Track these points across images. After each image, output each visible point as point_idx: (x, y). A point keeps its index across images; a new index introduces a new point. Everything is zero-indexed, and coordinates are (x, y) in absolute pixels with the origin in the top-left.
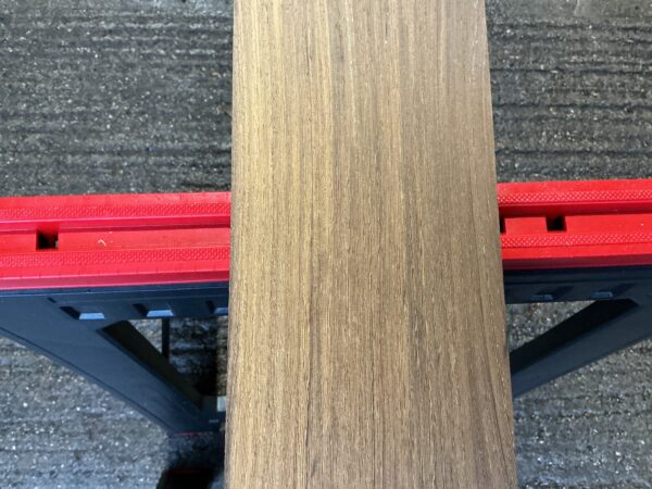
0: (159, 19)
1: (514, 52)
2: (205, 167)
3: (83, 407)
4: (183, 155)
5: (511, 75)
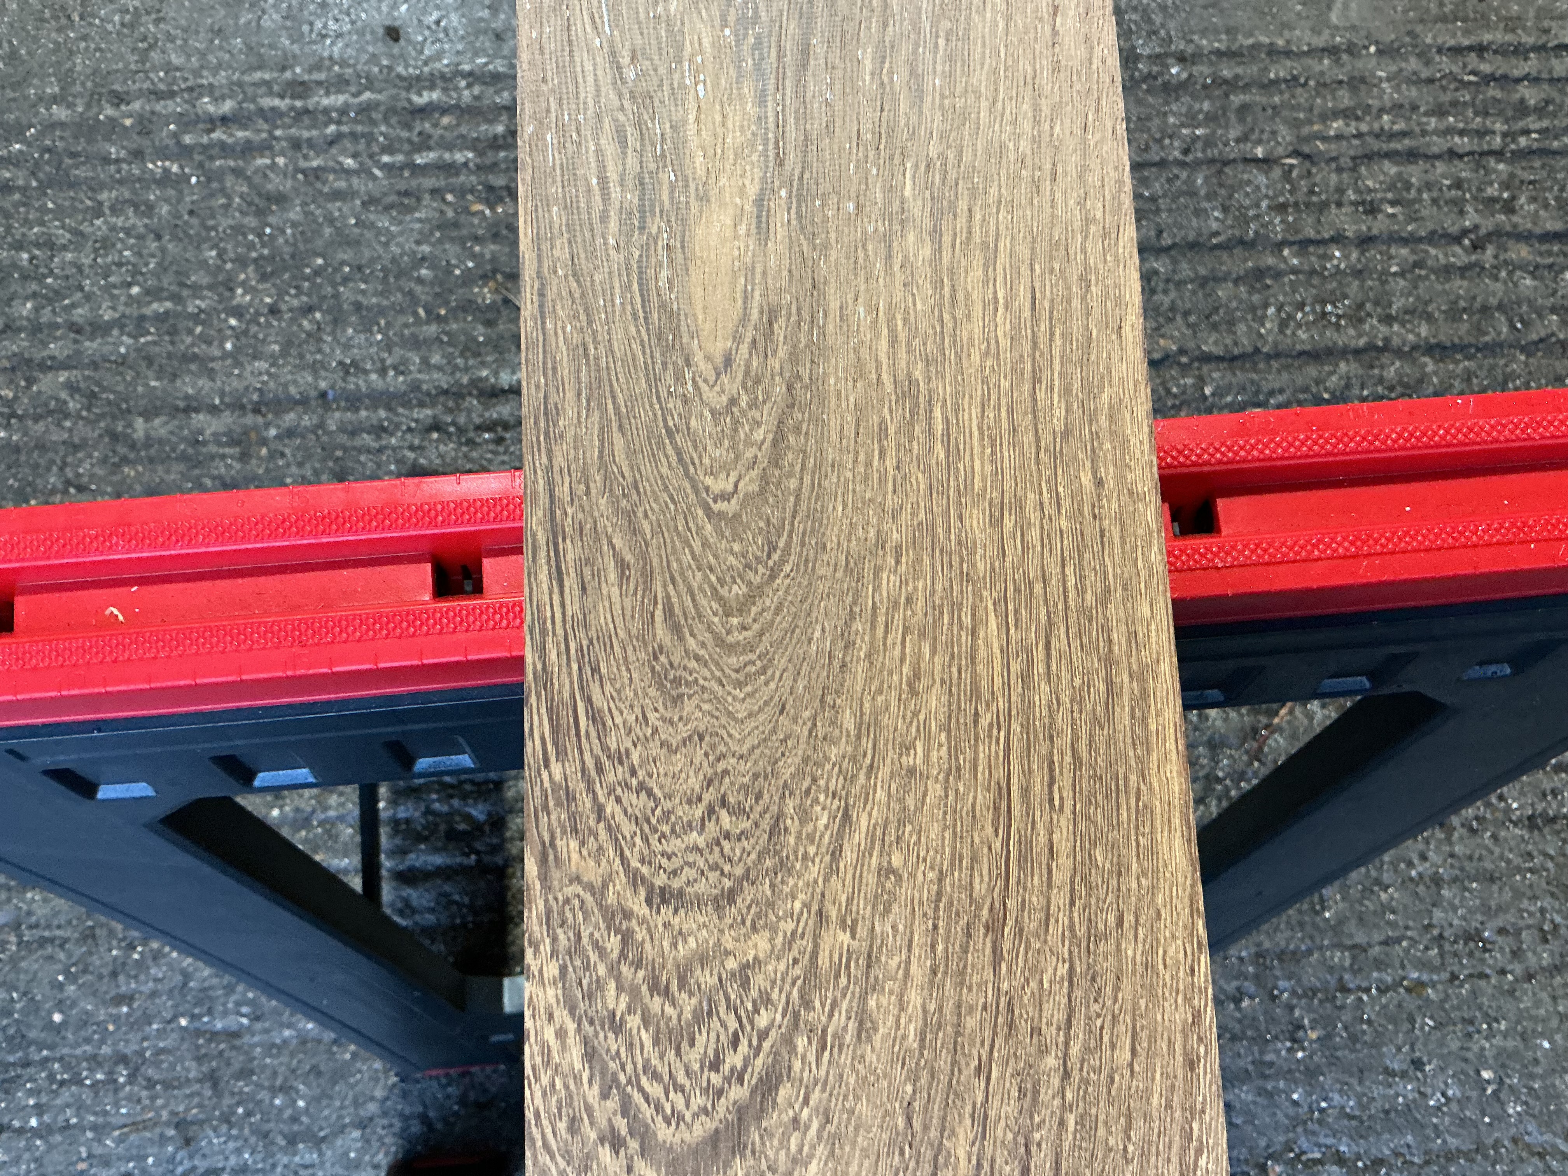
0: (340, 84)
1: (1191, 119)
2: (461, 431)
3: (193, 1017)
4: (407, 405)
5: (1184, 175)
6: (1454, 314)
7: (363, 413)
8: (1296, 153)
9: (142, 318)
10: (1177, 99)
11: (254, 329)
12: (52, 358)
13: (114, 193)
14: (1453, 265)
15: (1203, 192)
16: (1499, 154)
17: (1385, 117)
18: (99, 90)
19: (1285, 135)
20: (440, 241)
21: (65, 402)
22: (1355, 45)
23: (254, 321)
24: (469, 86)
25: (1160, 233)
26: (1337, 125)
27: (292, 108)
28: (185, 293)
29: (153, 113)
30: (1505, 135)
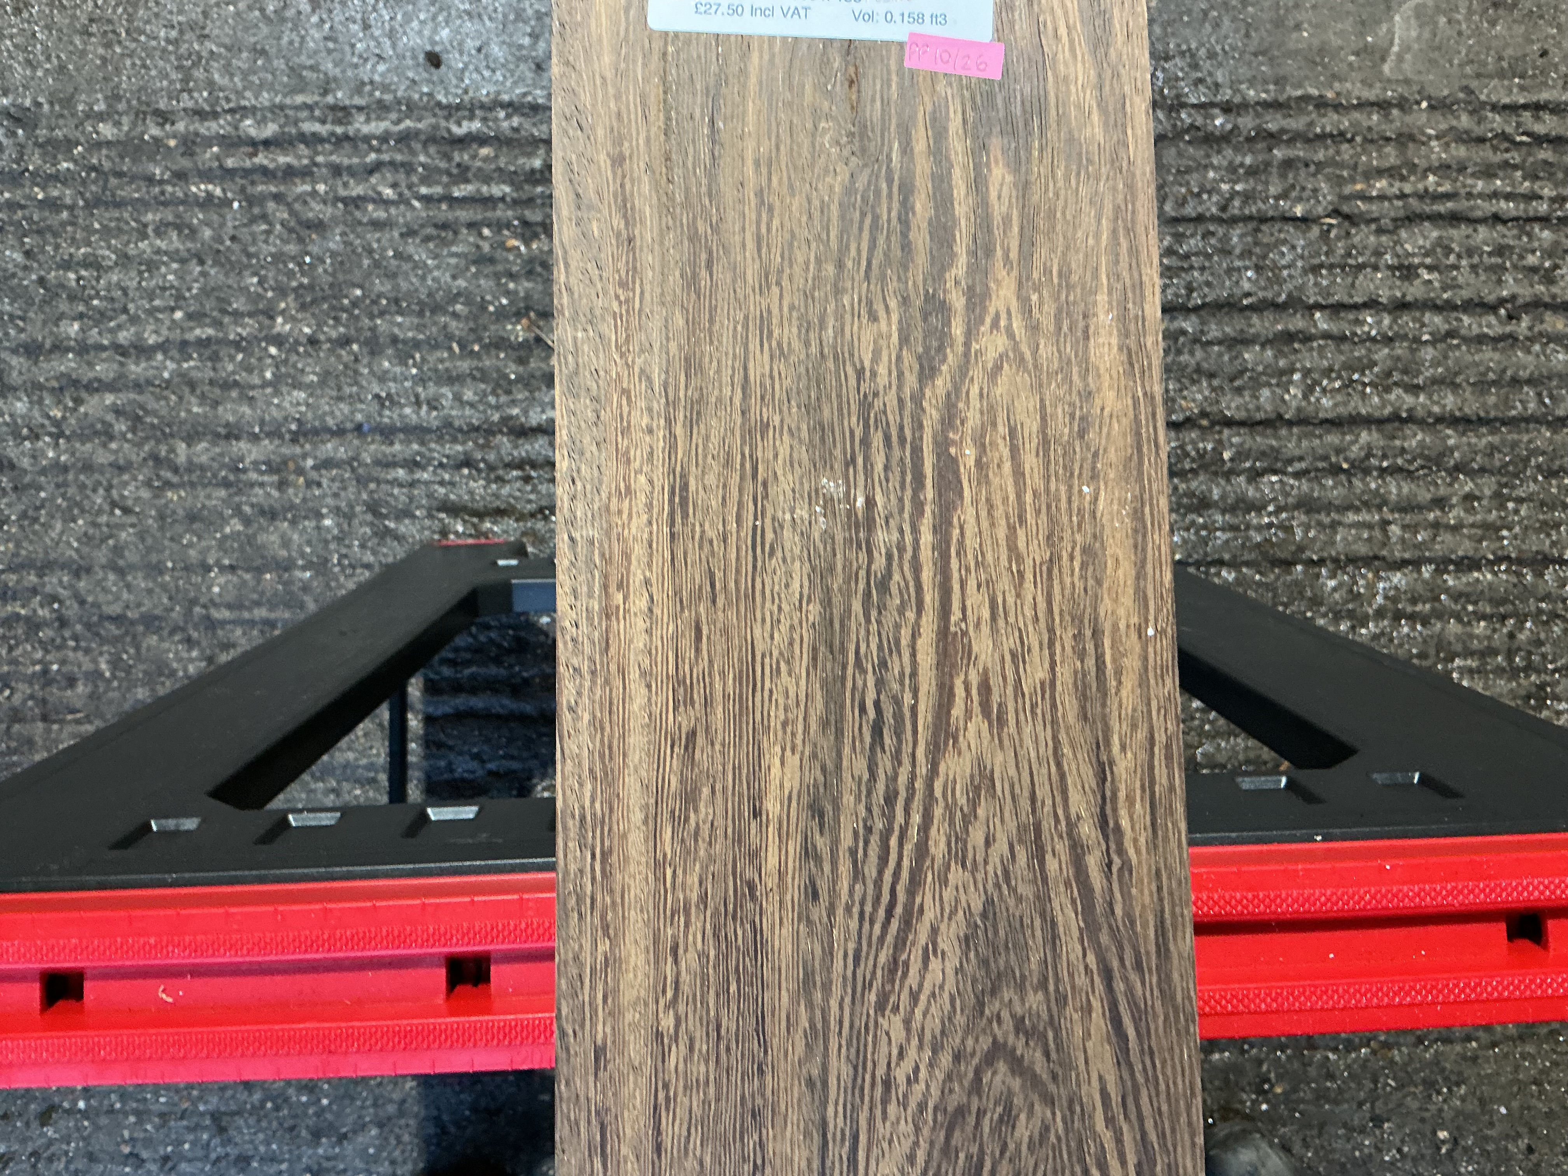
6: (1482, 386)
7: (397, 447)
8: (1336, 212)
9: (184, 344)
10: (1219, 152)
11: (294, 358)
12: (100, 381)
13: (158, 217)
14: (1486, 336)
15: (1237, 251)
16: (1544, 220)
17: (1431, 178)
18: (144, 108)
19: (1327, 195)
20: (476, 276)
21: (111, 425)
22: (1406, 100)
23: (293, 349)
24: (508, 116)
25: (1190, 289)
26: (1381, 184)
27: (333, 134)
28: (226, 320)
29: (197, 134)
30: (1553, 200)
